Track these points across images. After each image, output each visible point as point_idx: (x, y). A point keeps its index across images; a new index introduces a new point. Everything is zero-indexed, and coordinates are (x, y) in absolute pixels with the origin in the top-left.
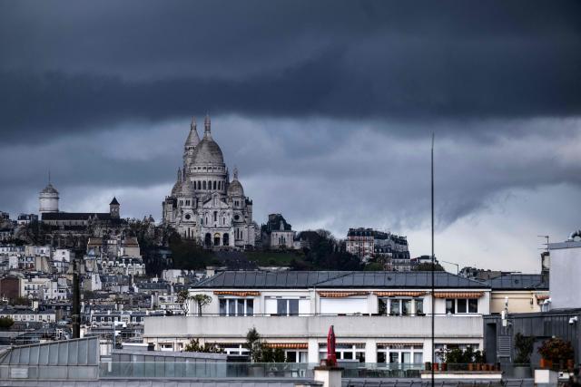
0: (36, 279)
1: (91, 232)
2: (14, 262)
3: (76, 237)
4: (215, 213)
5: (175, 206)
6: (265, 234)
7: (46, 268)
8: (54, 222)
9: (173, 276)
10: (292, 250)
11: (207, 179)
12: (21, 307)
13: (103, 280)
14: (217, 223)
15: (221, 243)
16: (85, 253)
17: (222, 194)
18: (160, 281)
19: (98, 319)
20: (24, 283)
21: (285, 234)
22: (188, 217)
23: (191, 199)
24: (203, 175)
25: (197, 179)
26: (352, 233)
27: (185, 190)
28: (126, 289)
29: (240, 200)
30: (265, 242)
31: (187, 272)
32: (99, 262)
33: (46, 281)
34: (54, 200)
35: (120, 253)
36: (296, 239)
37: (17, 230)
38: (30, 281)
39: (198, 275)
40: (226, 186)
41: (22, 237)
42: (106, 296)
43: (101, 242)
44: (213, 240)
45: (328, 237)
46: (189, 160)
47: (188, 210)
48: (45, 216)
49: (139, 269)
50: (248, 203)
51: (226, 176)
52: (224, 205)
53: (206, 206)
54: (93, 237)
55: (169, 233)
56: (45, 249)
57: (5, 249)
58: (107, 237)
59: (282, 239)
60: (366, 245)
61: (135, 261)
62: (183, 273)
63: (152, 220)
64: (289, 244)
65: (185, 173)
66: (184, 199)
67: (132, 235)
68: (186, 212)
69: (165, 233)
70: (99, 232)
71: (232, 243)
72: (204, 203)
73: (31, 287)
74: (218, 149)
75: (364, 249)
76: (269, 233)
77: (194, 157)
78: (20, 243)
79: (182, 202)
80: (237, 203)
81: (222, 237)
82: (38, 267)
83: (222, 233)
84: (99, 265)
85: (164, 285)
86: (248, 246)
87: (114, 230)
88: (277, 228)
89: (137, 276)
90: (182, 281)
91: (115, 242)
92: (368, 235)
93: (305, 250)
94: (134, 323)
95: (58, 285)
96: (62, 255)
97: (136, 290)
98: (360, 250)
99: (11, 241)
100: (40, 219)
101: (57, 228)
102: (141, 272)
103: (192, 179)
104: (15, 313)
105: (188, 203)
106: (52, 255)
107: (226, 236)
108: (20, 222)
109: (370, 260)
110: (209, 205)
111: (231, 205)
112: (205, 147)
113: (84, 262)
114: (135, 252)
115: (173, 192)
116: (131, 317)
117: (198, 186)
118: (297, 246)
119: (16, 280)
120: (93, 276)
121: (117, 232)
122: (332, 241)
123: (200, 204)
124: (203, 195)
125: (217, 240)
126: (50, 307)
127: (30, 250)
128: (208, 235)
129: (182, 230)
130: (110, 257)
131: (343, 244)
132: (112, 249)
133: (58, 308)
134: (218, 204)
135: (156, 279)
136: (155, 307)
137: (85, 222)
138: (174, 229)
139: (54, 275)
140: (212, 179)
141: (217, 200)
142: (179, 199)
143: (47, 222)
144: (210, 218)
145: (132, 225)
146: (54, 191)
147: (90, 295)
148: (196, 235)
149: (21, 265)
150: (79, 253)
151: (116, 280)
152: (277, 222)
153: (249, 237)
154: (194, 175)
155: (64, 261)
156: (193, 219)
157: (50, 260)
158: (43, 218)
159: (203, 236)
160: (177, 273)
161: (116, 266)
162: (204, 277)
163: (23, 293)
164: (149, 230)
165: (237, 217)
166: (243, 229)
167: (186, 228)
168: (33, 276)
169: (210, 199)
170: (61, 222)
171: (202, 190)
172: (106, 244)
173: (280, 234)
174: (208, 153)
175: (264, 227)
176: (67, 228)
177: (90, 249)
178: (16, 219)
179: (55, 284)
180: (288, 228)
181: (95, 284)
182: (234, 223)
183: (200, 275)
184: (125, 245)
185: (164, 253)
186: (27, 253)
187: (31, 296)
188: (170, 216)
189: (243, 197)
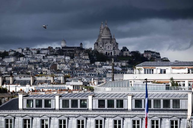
0: (61, 65)
1: (75, 52)
2: (55, 60)
3: (71, 53)
4: (108, 46)
5: (97, 45)
6: (122, 52)
7: (64, 62)
8: (65, 49)
9: (98, 63)
10: (129, 56)
11: (106, 38)
12: (59, 72)
13: (79, 64)
14: (109, 49)
15: (110, 55)
16: (74, 58)
17: (110, 42)
18: (94, 65)
19: (80, 75)
20: (58, 66)
21: (127, 52)
22: (101, 48)
23: (102, 43)
24: (105, 36)
25: (103, 38)
26: (145, 52)
27: (100, 40)
28: (85, 67)
29: (115, 43)
30: (122, 54)
31: (101, 62)
32: (78, 60)
33: (64, 65)
34: (65, 43)
35: (83, 58)
36: (130, 54)
37: (55, 51)
38: (60, 65)
39: (104, 63)
40: (111, 39)
41: (57, 53)
42: (80, 69)
43: (78, 54)
44: (108, 54)
45: (139, 53)
46: (101, 32)
47: (101, 46)
48: (63, 48)
49: (88, 62)
50: (117, 44)
51: (111, 37)
52: (111, 45)
53: (106, 45)
54: (76, 53)
55: (96, 52)
56: (63, 56)
57: (52, 57)
58: (79, 53)
59: (126, 53)
60: (149, 55)
61: (87, 60)
62: (100, 63)
63: (91, 48)
64: (128, 55)
65: (100, 36)
66: (100, 43)
67: (86, 53)
68: (100, 46)
69: (95, 52)
70: (77, 52)
71: (113, 54)
72: (105, 44)
73: (60, 66)
74: (109, 29)
75: (149, 56)
76: (123, 52)
77: (102, 32)
78: (56, 55)
79: (99, 44)
80: (114, 44)
81: (110, 53)
82: (61, 61)
83: (110, 52)
84: (78, 61)
85: (96, 66)
86: (117, 55)
87: (81, 51)
88: (125, 50)
89: (88, 64)
90: (100, 65)
91: (82, 54)
92: (150, 52)
93: (132, 56)
94: (89, 76)
95: (68, 66)
96: (67, 58)
97: (88, 67)
98: (147, 56)
99: (54, 54)
100: (61, 48)
101: (66, 51)
102: (89, 62)
103: (102, 38)
104: (57, 74)
105: (101, 44)
106: (65, 58)
107: (111, 53)
108: (56, 49)
109: (150, 59)
110: (107, 44)
111: (113, 44)
112: (105, 29)
113: (74, 60)
114: (87, 57)
115: (97, 41)
116: (89, 74)
117: (103, 39)
118: (130, 55)
119: (56, 65)
120: (76, 64)
121: (82, 52)
122: (140, 54)
123: (104, 44)
124: (105, 42)
125: (109, 54)
126: (66, 72)
127: (59, 57)
128: (107, 53)
129: (100, 51)
130: (80, 58)
131: (143, 55)
132: (81, 56)
133: (69, 72)
134: (109, 44)
135: (93, 64)
136: (95, 72)
137: (74, 49)
138: (97, 51)
139: (66, 63)
140: (108, 38)
141: (109, 43)
142: (99, 43)
143: (63, 49)
144: (107, 48)
145: (86, 50)
146: (65, 41)
147: (76, 69)
148: (103, 52)
149: (57, 61)
150: (72, 57)
151: (83, 64)
152: (125, 49)
153: (117, 53)
154: (103, 36)
155: (68, 59)
156: (102, 48)
157: (64, 59)
158: (62, 48)
159: (105, 53)
160: (99, 63)
161: (82, 61)
162: (106, 64)
163: (58, 68)
164: (91, 51)
165: (114, 48)
166: (116, 51)
167: (101, 51)
168: (60, 64)
169: (107, 43)
170: (67, 49)
171: (105, 41)
172: (79, 55)
173: (126, 52)
174: (106, 31)
175: (121, 50)
176: (68, 51)
177: (75, 56)
178: (55, 49)
179: (67, 66)
180: (128, 50)
181: (77, 66)
182: (114, 49)
183: (105, 63)
184: (85, 55)
185: (95, 57)
186: (58, 58)
187: (60, 69)
188: (96, 47)
189: (116, 42)
